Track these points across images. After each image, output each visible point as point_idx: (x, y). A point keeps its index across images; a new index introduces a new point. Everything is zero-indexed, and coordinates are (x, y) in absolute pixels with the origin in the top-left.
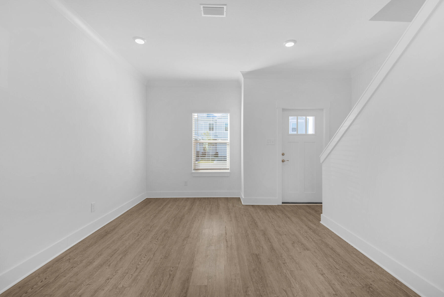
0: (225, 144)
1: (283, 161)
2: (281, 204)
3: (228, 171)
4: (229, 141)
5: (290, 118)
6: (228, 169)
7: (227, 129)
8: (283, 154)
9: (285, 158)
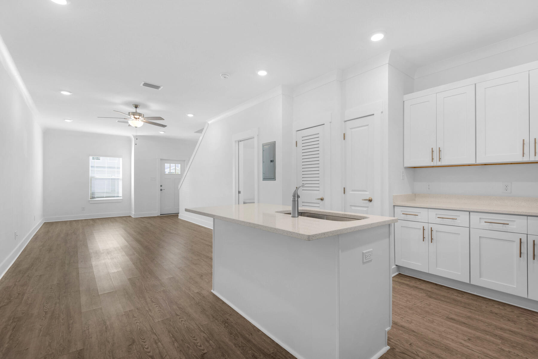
0: (118, 179)
1: (161, 190)
2: (160, 215)
3: (121, 198)
4: (121, 177)
5: (166, 164)
6: (121, 197)
7: (119, 166)
8: (161, 186)
9: (162, 188)
